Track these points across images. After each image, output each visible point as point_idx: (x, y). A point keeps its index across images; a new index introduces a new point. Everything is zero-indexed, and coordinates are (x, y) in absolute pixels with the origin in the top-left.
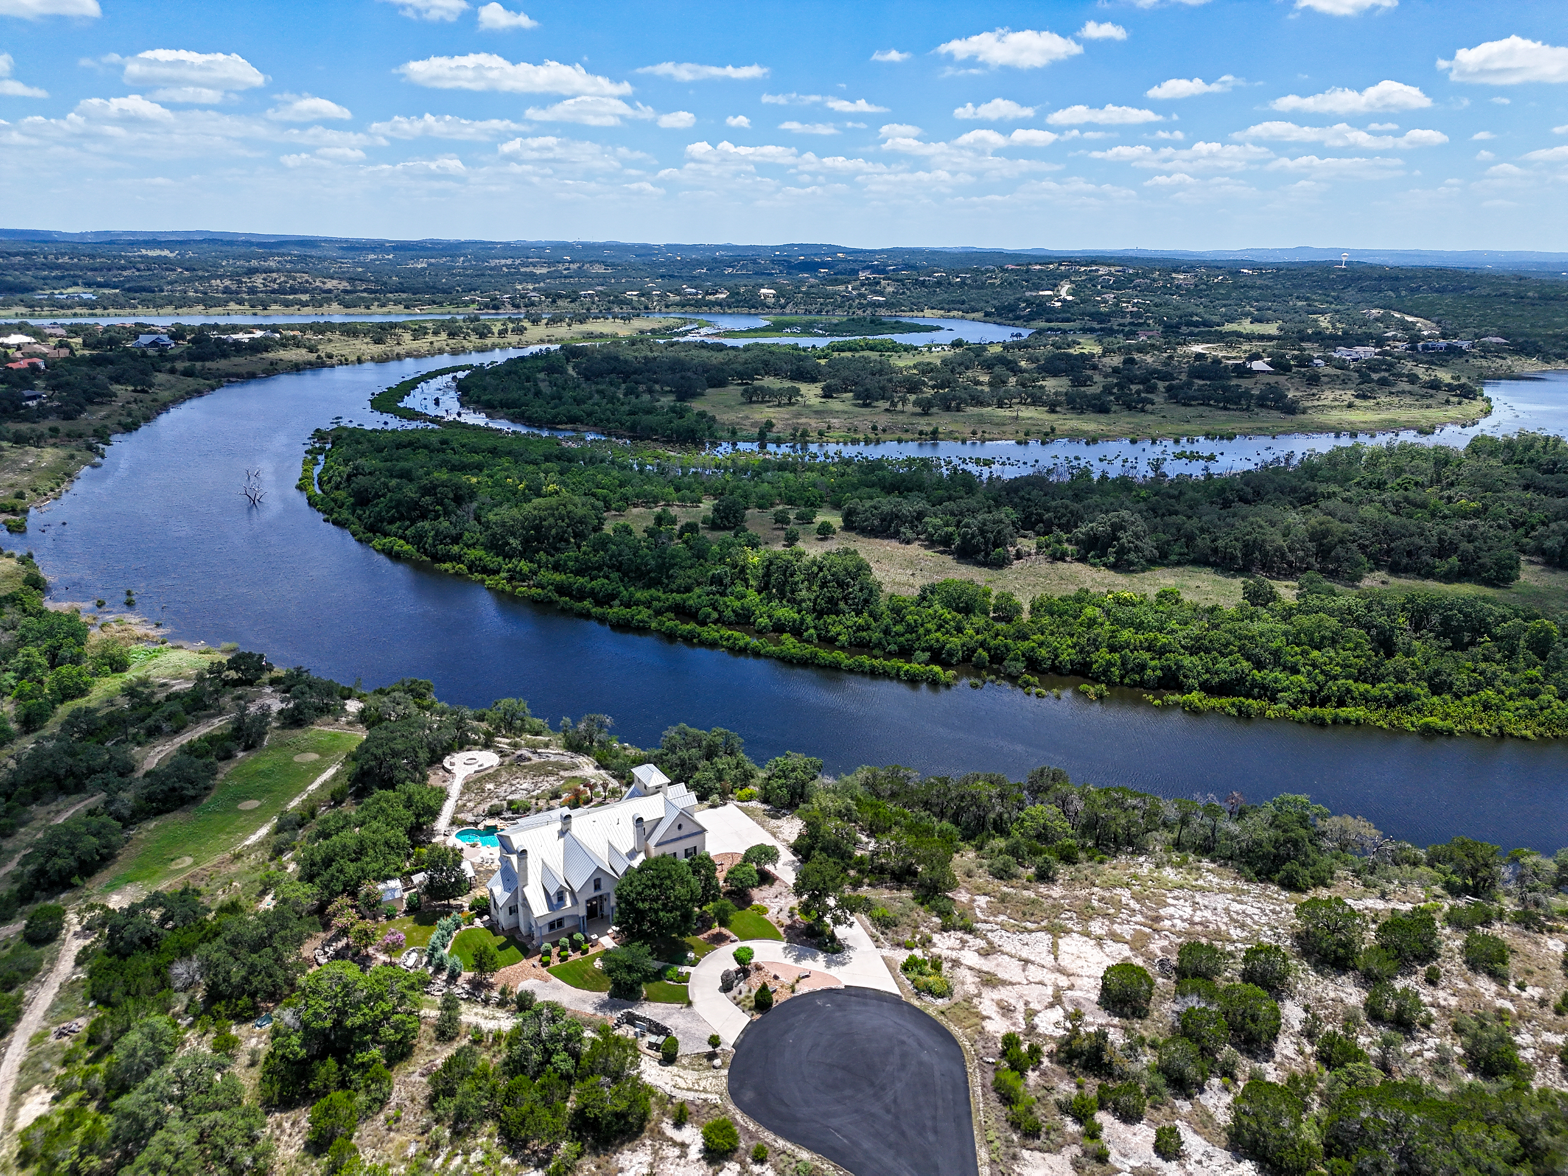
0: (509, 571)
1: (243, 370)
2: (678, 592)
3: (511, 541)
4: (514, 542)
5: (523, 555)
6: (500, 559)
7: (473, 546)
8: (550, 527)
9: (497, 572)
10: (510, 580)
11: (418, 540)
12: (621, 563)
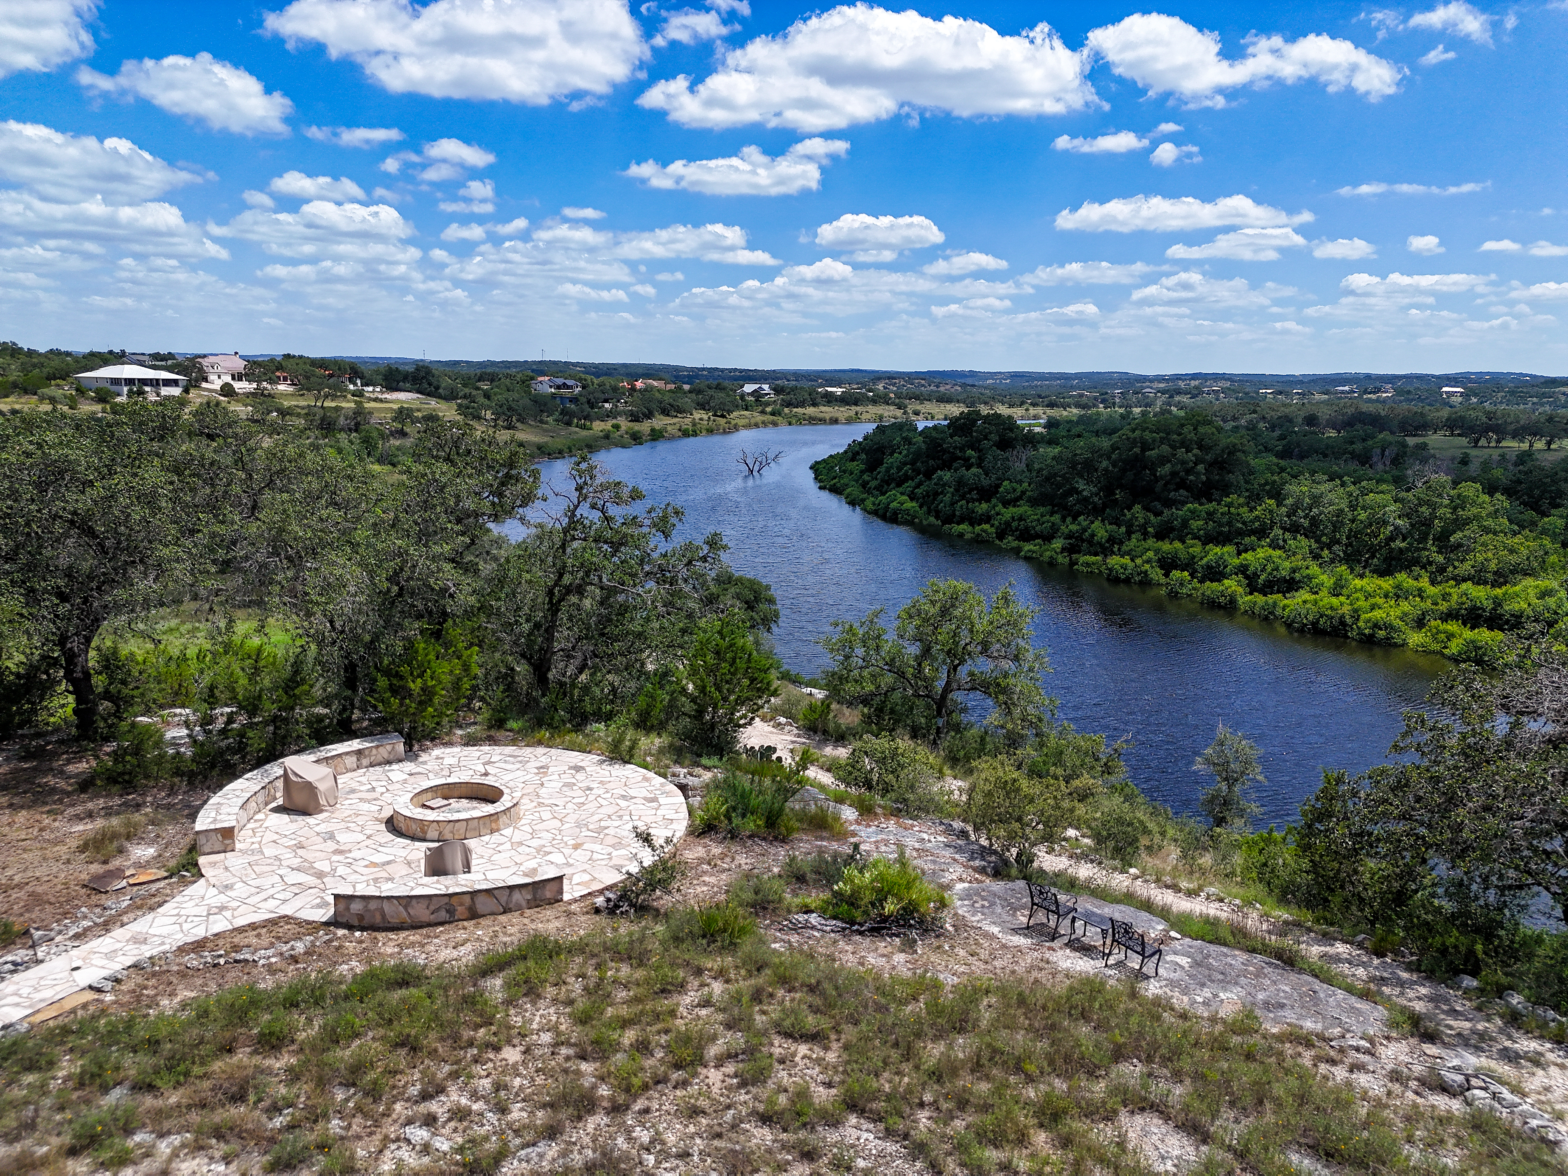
0: (1069, 536)
1: (827, 416)
2: (1478, 579)
3: (1081, 485)
4: (1085, 488)
5: (1097, 512)
6: (1056, 518)
7: (1014, 502)
8: (1163, 460)
9: (1048, 538)
10: (1071, 550)
11: (928, 501)
12: (1315, 522)
